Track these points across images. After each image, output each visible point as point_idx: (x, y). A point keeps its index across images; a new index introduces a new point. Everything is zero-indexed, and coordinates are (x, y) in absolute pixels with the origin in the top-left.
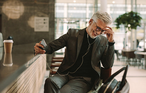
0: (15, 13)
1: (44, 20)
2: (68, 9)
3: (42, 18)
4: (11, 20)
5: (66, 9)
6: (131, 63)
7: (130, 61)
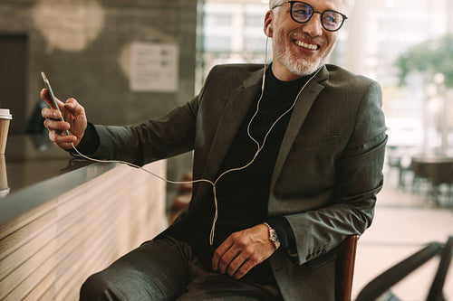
0: (71, 31)
1: (164, 53)
2: (246, 24)
3: (157, 49)
4: (57, 51)
5: (238, 21)
6: (443, 199)
7: (439, 193)
